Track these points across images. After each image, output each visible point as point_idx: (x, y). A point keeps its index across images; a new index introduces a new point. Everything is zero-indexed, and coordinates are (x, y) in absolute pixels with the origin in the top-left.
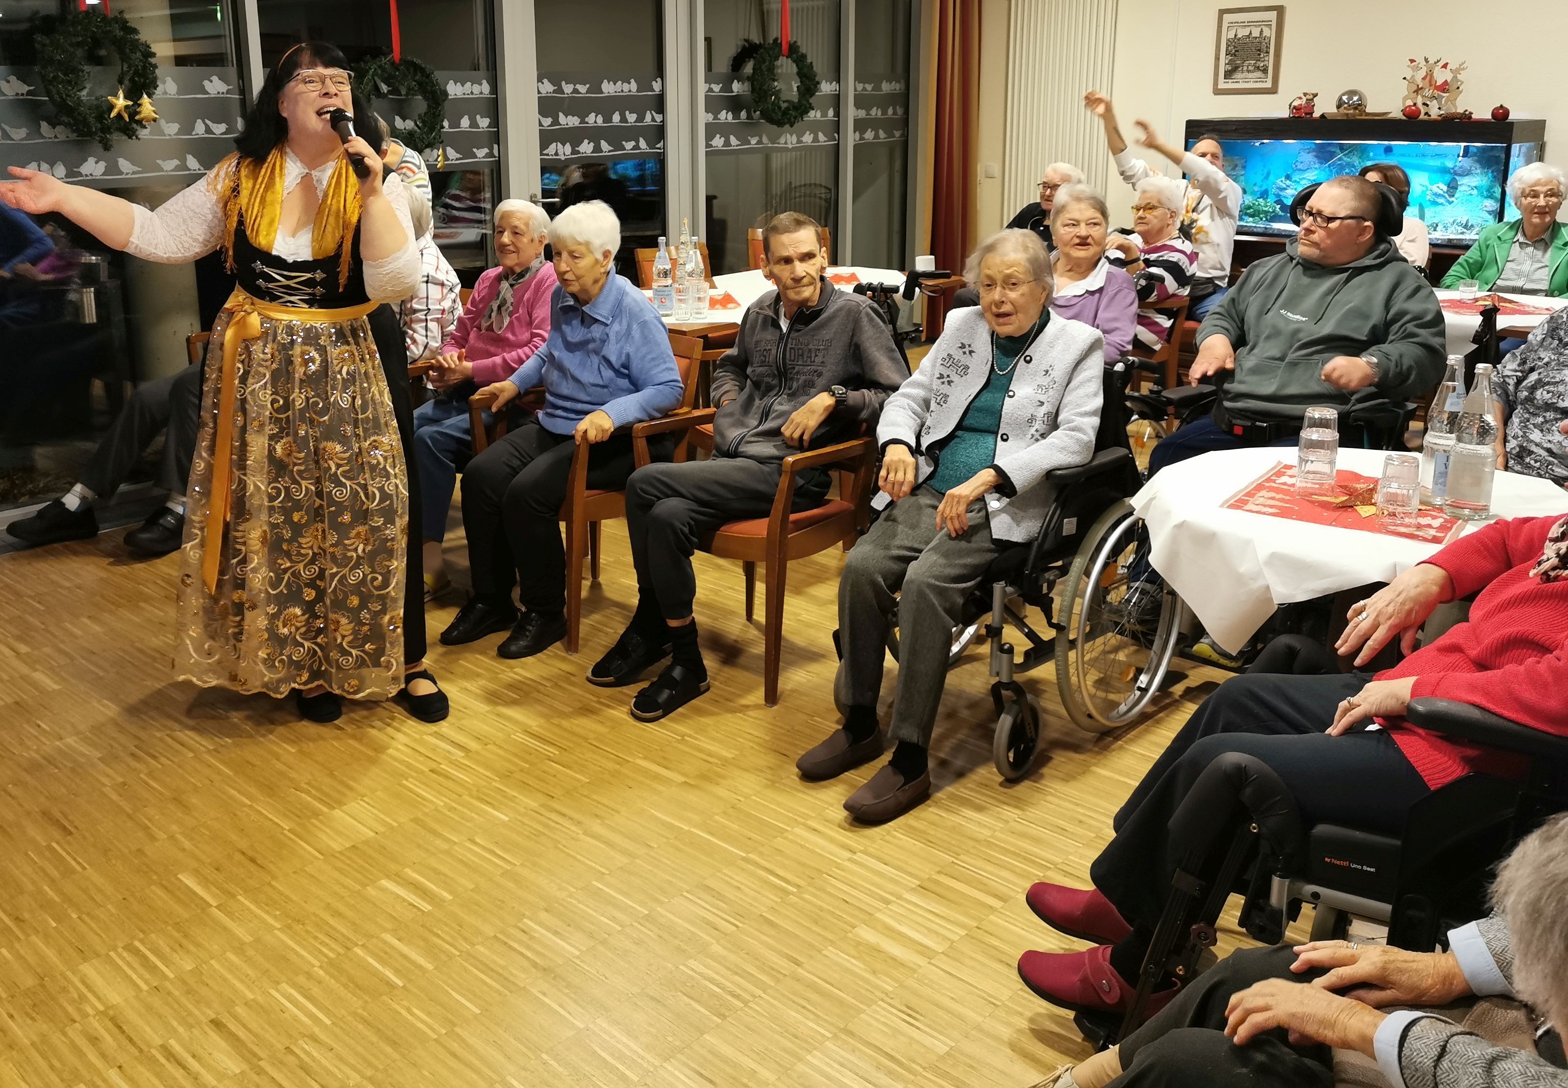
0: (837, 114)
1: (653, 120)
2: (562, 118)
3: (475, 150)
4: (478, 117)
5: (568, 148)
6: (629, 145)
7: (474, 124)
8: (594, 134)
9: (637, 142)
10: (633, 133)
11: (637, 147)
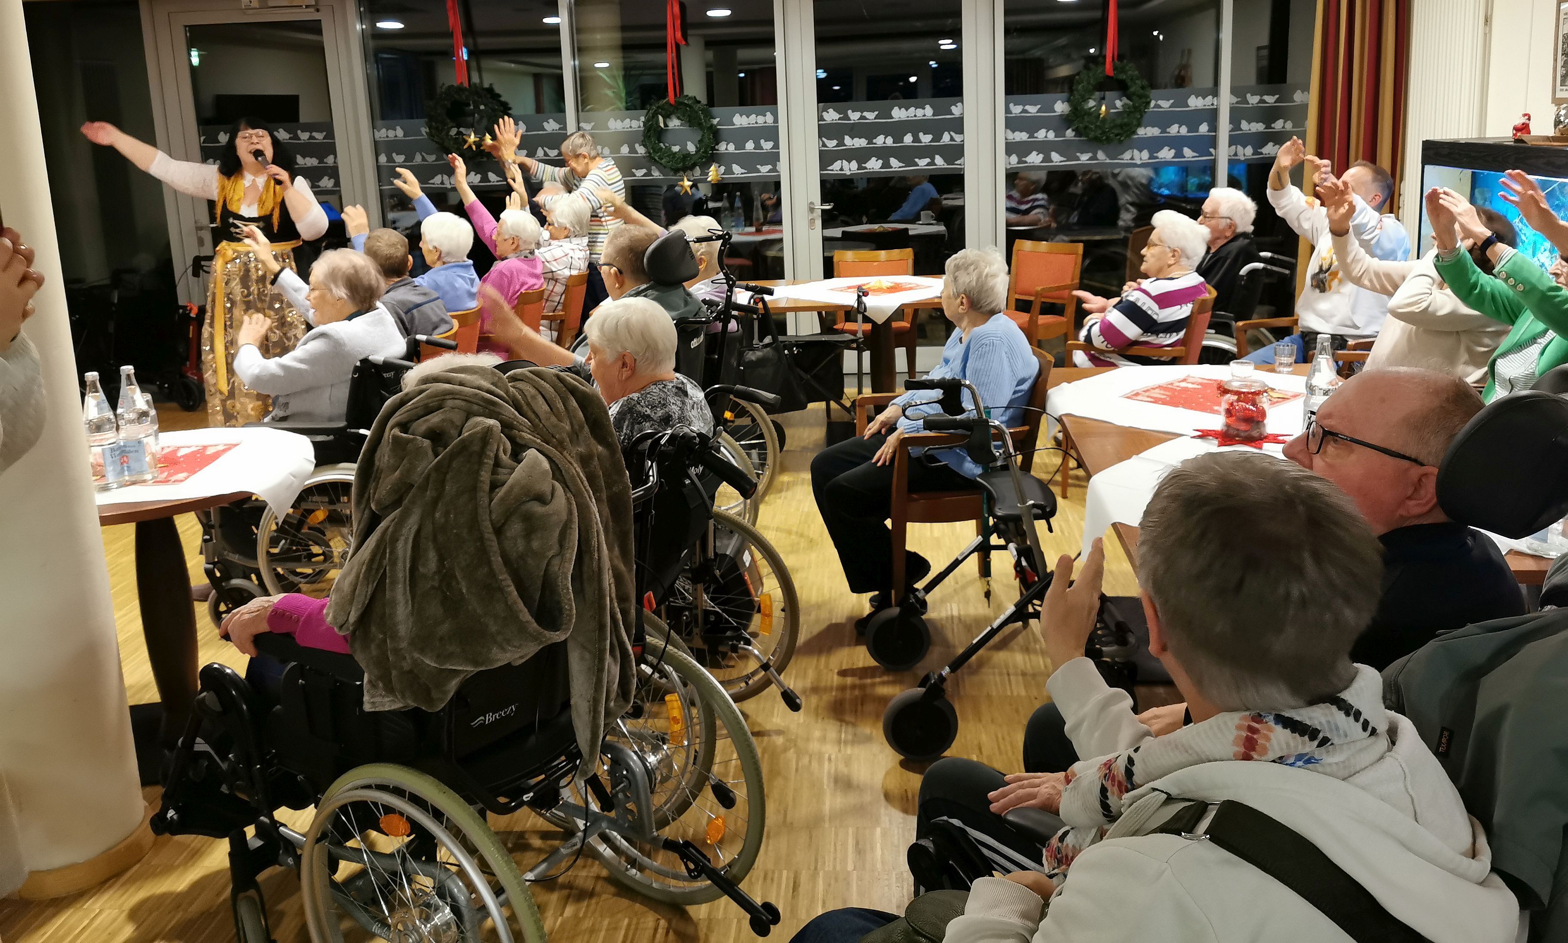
0: (1214, 127)
1: (952, 139)
2: (848, 140)
3: (758, 166)
4: (762, 141)
5: (854, 165)
6: (923, 163)
7: (758, 146)
8: (883, 154)
9: (933, 159)
10: (928, 152)
11: (932, 163)
